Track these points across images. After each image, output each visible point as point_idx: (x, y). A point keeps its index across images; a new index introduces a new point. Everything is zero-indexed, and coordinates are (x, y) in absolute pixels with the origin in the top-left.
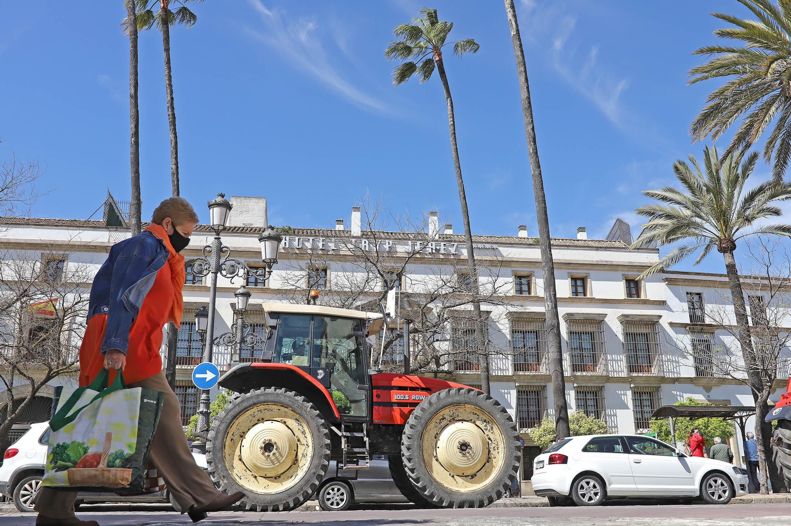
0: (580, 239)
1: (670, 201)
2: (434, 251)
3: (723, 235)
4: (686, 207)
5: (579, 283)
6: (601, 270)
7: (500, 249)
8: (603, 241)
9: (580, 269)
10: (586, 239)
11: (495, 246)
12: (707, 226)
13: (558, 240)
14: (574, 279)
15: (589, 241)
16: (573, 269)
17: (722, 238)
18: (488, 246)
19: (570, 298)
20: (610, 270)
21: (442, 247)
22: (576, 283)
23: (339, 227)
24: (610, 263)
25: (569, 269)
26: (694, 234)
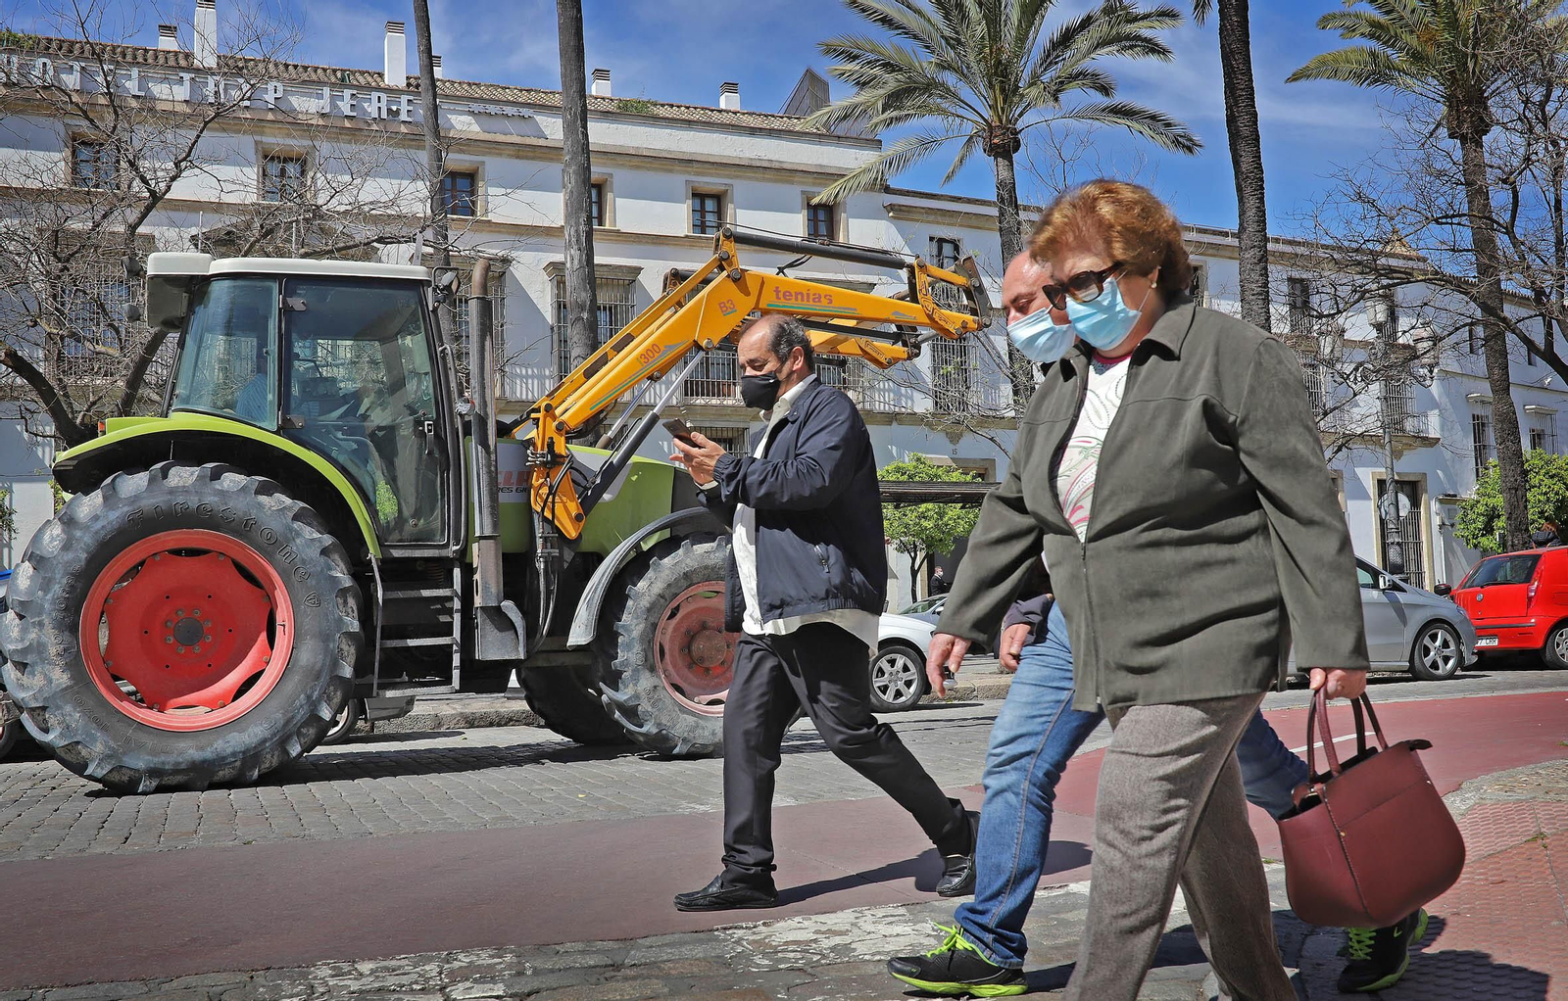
0: (724, 108)
1: (897, 28)
2: (384, 115)
3: (996, 119)
4: (927, 47)
5: (710, 205)
6: (757, 179)
7: (538, 118)
8: (773, 116)
9: (711, 175)
10: (739, 109)
11: (525, 112)
12: (965, 91)
13: (678, 107)
14: (699, 196)
15: (744, 114)
16: (698, 174)
17: (993, 124)
18: (509, 110)
19: (687, 237)
20: (776, 181)
21: (404, 107)
22: (703, 204)
23: (167, 43)
24: (777, 165)
25: (689, 173)
26: (944, 112)
